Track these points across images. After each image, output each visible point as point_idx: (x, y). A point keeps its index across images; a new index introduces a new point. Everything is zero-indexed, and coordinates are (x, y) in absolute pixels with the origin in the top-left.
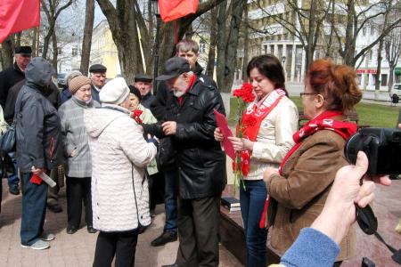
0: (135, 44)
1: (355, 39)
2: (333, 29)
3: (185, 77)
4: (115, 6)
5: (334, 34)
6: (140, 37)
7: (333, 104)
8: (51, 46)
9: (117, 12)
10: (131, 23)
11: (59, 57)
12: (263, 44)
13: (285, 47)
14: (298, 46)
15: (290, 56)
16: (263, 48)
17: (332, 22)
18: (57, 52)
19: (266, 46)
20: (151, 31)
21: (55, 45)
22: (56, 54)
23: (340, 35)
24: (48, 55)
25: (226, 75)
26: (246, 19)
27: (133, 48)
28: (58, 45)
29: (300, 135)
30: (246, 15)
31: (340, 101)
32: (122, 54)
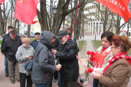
0: (46, 23)
1: (120, 21)
2: (113, 17)
3: (66, 37)
4: (40, 11)
5: (113, 19)
6: (48, 21)
7: (124, 49)
8: (17, 24)
9: (41, 13)
10: (45, 17)
11: (20, 28)
12: (88, 23)
13: (96, 23)
14: (100, 23)
15: (97, 26)
16: (88, 24)
17: (112, 15)
18: (19, 26)
19: (89, 23)
20: (51, 18)
21: (18, 24)
22: (19, 27)
23: (115, 19)
24: (16, 27)
25: (77, 34)
26: (83, 14)
27: (46, 25)
28: (19, 23)
29: (113, 61)
30: (83, 13)
31: (126, 48)
32: (42, 27)
